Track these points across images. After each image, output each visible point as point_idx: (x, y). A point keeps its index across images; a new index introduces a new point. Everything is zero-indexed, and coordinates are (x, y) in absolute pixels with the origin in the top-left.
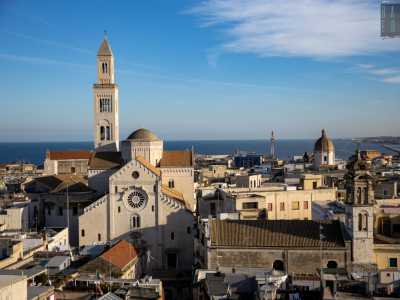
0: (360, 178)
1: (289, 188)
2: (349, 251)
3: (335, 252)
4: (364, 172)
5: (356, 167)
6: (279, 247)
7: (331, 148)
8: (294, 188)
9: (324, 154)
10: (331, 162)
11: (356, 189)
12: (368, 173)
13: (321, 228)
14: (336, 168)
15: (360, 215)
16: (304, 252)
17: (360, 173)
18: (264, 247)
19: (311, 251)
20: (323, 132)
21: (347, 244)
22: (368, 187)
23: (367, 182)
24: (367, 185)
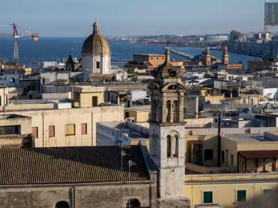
0: (170, 88)
1: (61, 106)
2: (154, 185)
3: (137, 187)
4: (175, 80)
5: (165, 74)
6: (64, 183)
7: (106, 49)
8: (69, 105)
9: (97, 59)
10: (107, 70)
11: (165, 103)
12: (180, 81)
13: (123, 154)
14: (114, 78)
15: (169, 137)
16: (98, 188)
17: (170, 81)
18: (43, 184)
19: (106, 188)
20: (94, 26)
21: (153, 176)
22: (179, 100)
23: (179, 93)
24: (179, 98)
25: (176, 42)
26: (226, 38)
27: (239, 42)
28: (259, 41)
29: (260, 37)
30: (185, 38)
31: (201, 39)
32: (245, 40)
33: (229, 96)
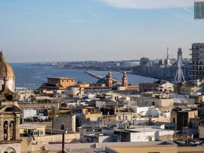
0: (7, 110)
4: (11, 103)
5: (2, 97)
7: (10, 74)
11: (2, 124)
17: (6, 104)
22: (15, 121)
23: (15, 115)
24: (15, 119)
25: (97, 66)
26: (138, 63)
27: (146, 67)
28: (163, 66)
29: (163, 63)
30: (105, 63)
31: (118, 64)
32: (152, 66)
33: (107, 114)
